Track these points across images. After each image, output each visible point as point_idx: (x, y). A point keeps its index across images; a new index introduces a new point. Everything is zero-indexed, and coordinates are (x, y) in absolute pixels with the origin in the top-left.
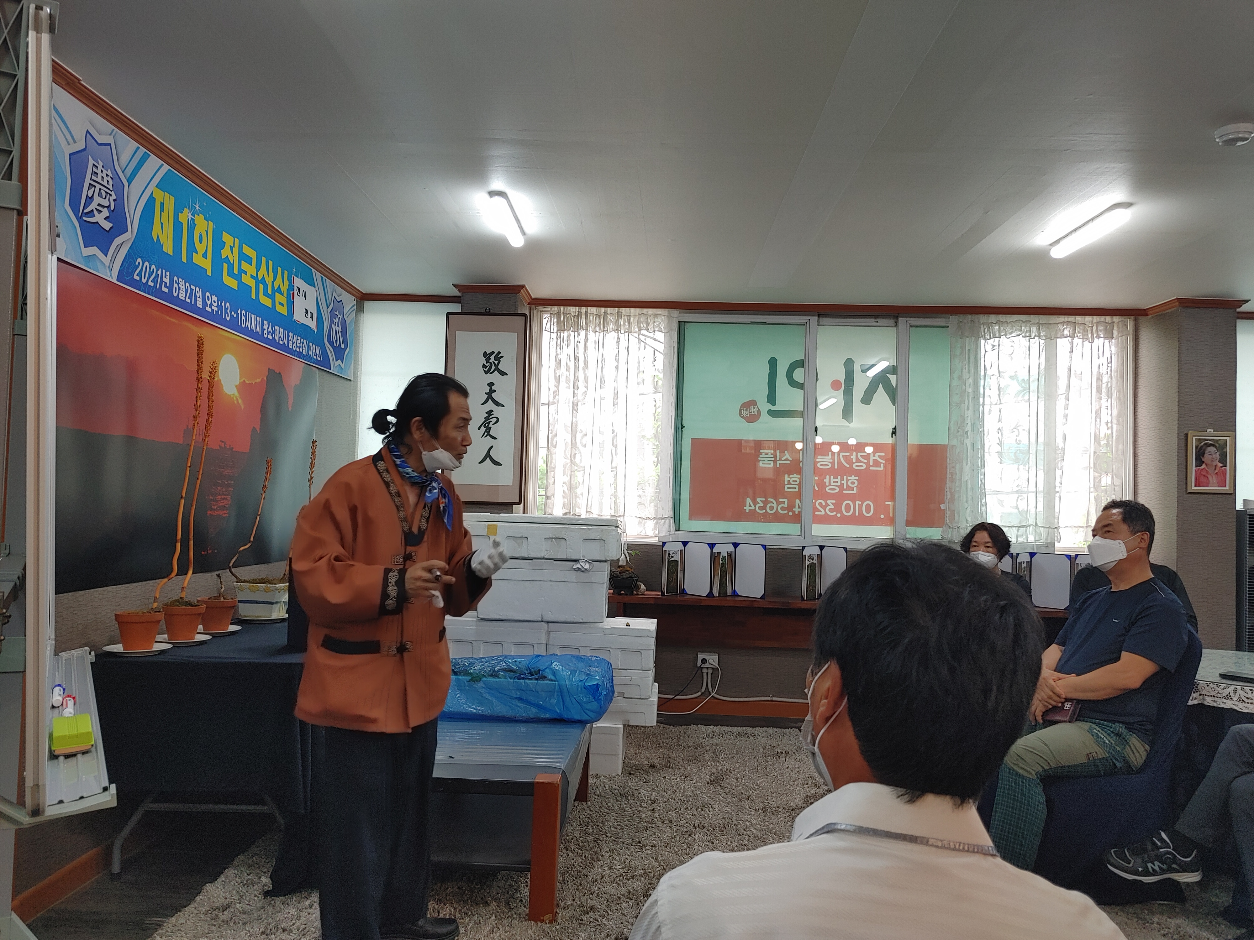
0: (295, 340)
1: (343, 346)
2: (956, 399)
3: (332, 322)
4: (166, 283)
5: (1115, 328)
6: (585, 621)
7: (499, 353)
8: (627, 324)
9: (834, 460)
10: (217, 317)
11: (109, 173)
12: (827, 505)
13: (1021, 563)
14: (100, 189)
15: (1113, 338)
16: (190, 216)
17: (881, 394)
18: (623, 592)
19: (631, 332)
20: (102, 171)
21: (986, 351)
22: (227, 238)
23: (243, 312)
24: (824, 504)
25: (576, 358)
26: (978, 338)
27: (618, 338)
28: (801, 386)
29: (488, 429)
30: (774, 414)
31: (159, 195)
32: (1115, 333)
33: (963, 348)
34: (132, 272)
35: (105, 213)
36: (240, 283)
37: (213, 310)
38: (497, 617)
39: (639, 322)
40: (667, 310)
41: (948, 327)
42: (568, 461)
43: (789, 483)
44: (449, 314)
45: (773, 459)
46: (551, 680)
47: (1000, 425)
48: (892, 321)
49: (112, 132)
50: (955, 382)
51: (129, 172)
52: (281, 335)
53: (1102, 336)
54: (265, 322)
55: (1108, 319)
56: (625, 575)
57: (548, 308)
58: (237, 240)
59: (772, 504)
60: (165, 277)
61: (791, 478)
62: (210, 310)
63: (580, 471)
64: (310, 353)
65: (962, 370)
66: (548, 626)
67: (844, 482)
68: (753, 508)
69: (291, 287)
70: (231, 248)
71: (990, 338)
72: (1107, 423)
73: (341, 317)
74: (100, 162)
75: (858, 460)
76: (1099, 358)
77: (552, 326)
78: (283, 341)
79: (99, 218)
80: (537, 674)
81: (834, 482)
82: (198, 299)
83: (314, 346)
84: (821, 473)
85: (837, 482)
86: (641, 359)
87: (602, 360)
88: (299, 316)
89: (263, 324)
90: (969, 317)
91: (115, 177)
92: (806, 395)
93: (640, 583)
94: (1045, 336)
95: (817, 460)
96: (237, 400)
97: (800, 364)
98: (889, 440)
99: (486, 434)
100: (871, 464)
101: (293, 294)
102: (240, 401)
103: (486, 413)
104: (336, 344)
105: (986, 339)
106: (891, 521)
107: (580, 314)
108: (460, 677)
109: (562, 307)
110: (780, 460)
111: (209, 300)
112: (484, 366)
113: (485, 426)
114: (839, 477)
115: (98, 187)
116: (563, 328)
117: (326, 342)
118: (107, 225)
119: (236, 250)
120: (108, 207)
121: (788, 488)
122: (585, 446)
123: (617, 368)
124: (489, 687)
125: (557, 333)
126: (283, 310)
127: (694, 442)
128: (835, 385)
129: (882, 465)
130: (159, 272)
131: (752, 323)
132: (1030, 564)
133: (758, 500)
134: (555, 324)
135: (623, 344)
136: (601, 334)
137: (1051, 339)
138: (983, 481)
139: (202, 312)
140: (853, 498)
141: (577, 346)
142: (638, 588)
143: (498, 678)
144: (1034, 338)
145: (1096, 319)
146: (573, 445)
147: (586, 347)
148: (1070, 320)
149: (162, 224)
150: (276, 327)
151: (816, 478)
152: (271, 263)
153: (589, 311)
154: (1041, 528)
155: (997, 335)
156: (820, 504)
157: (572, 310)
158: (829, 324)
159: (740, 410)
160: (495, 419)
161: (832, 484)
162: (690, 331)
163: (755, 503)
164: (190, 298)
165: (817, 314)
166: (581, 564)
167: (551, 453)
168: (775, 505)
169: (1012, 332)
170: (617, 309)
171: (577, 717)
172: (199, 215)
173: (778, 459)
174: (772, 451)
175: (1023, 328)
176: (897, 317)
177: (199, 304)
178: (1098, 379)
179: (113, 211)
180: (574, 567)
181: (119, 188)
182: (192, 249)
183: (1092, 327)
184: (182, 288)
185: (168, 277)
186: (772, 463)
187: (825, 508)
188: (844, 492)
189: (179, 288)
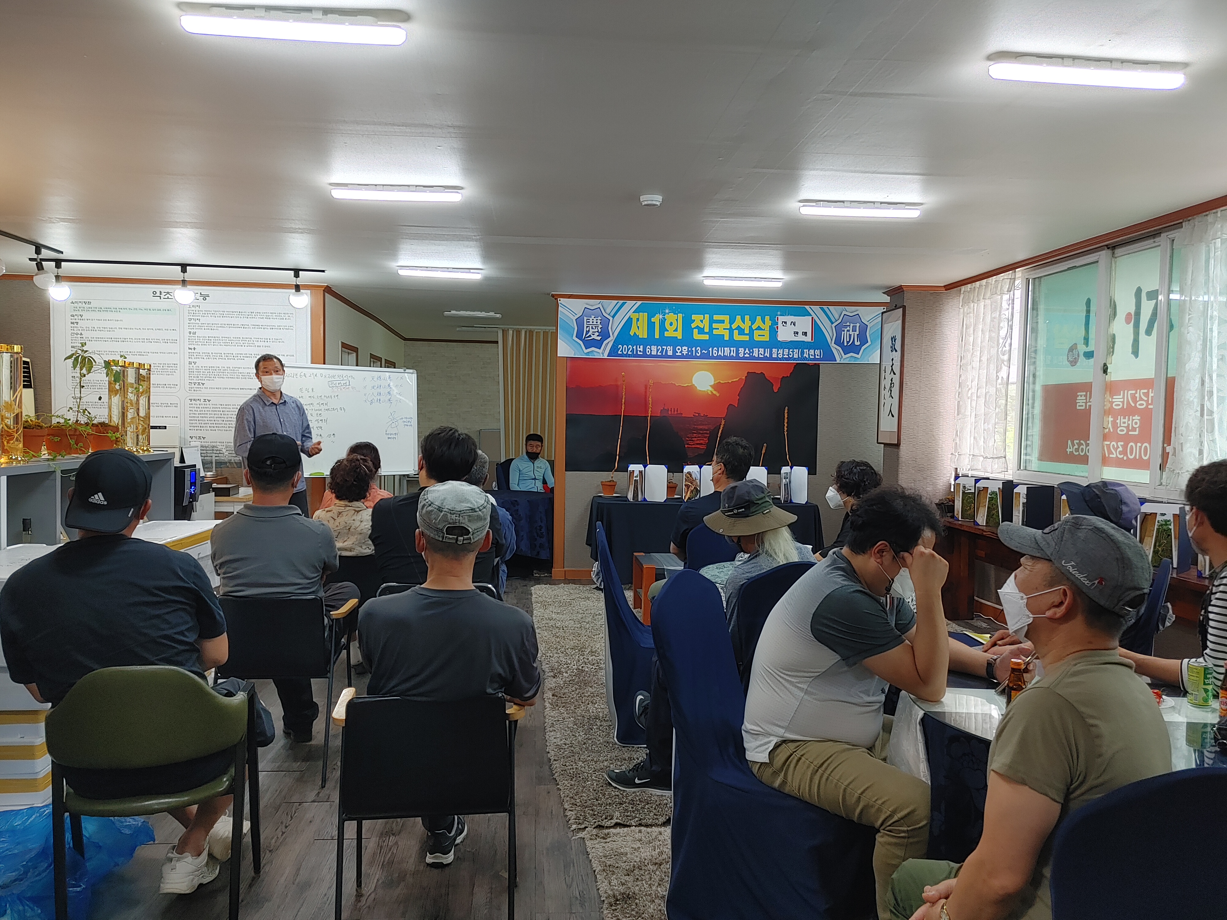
0: (781, 352)
1: (857, 344)
3: (840, 331)
4: (641, 350)
7: (896, 336)
10: (687, 356)
11: (600, 318)
12: (1118, 447)
16: (661, 317)
20: (593, 319)
22: (697, 317)
23: (715, 348)
24: (1116, 446)
29: (891, 391)
30: (1087, 355)
31: (635, 316)
34: (617, 351)
35: (597, 334)
36: (712, 335)
37: (684, 354)
44: (883, 312)
45: (1085, 401)
49: (600, 303)
51: (612, 314)
52: (761, 352)
54: (741, 349)
58: (707, 315)
59: (1082, 446)
60: (639, 348)
62: (680, 354)
64: (805, 355)
67: (1130, 422)
68: (1072, 450)
69: (775, 323)
70: (702, 320)
73: (858, 325)
74: (592, 316)
75: (1141, 399)
78: (764, 355)
79: (594, 337)
81: (1124, 423)
82: (669, 351)
91: (603, 319)
92: (1097, 333)
95: (1114, 400)
96: (712, 392)
99: (890, 395)
100: (1150, 402)
101: (777, 327)
102: (715, 392)
103: (891, 380)
104: (850, 344)
111: (679, 350)
112: (891, 347)
114: (1127, 417)
115: (591, 326)
117: (833, 345)
118: (599, 338)
119: (706, 320)
120: (598, 331)
126: (764, 338)
128: (1127, 318)
130: (635, 347)
133: (1075, 442)
139: (672, 356)
140: (1136, 439)
151: (1111, 419)
152: (747, 316)
156: (1113, 445)
159: (1068, 354)
160: (893, 384)
161: (1122, 425)
162: (1045, 285)
163: (1073, 445)
164: (662, 352)
168: (1084, 447)
172: (669, 314)
173: (1088, 401)
174: (1084, 393)
177: (670, 353)
179: (602, 332)
181: (605, 322)
182: (664, 331)
184: (654, 350)
185: (643, 347)
186: (1084, 404)
187: (1116, 450)
188: (1130, 433)
189: (651, 351)
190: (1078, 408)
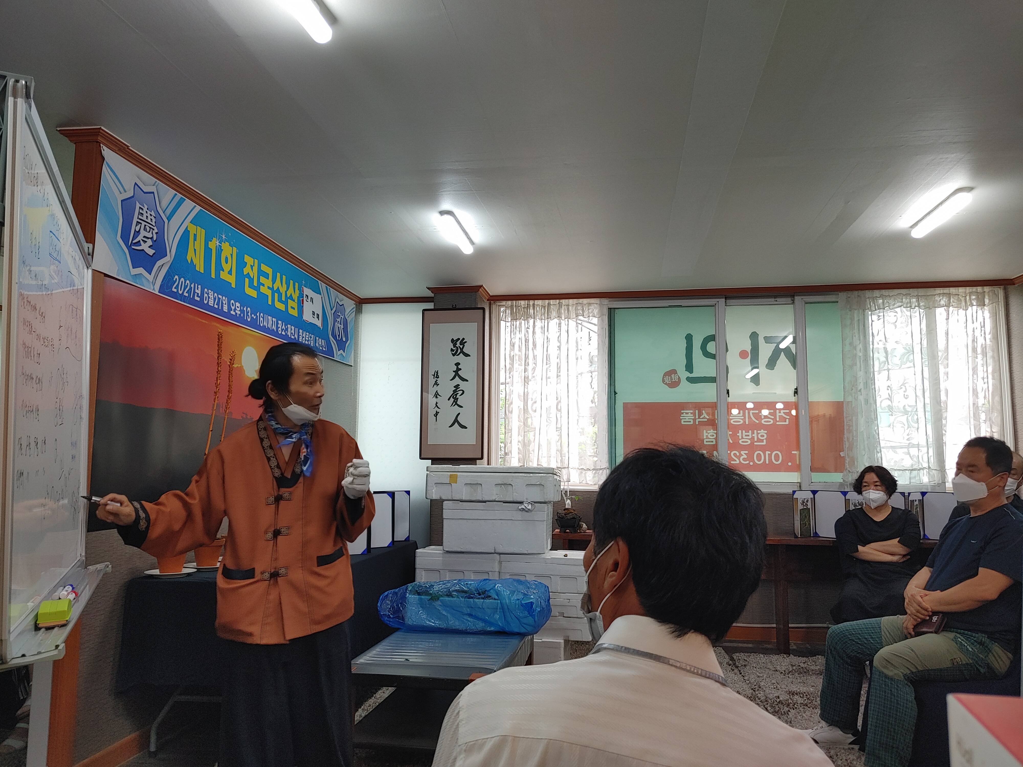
0: (304, 335)
1: (344, 339)
2: (848, 362)
3: (335, 321)
4: (198, 294)
5: (987, 297)
6: (529, 552)
7: (463, 339)
8: (566, 312)
9: (745, 418)
10: (240, 319)
11: (153, 213)
12: (741, 455)
13: (913, 501)
14: (145, 225)
15: (984, 305)
16: (218, 244)
17: (783, 360)
18: (568, 531)
19: (570, 318)
20: (147, 212)
21: (872, 321)
22: (248, 259)
23: (262, 314)
24: (738, 454)
25: (527, 341)
26: (864, 310)
27: (560, 324)
28: (713, 356)
29: (456, 400)
30: (692, 380)
31: (193, 229)
32: (987, 301)
33: (852, 319)
34: (171, 285)
36: (259, 293)
37: (236, 313)
38: (459, 550)
39: (576, 310)
40: (599, 299)
41: (837, 302)
42: (522, 424)
43: (707, 438)
44: (424, 310)
45: (693, 418)
46: (495, 599)
47: (889, 383)
48: (789, 300)
49: (155, 183)
50: (847, 348)
51: (168, 212)
52: (293, 332)
53: (975, 304)
54: (280, 322)
55: (979, 289)
56: (569, 517)
57: (504, 303)
58: (256, 261)
60: (198, 289)
61: (709, 433)
62: (234, 313)
63: (531, 431)
64: (317, 345)
65: (852, 337)
66: (500, 557)
67: (755, 435)
69: (301, 295)
70: (252, 267)
71: (876, 310)
72: (983, 379)
73: (343, 317)
74: (145, 205)
75: (766, 417)
76: (973, 323)
77: (507, 317)
78: (294, 336)
79: (145, 247)
80: (483, 594)
81: (746, 436)
82: (224, 305)
83: (320, 340)
84: (735, 429)
85: (748, 436)
86: (579, 339)
87: (547, 342)
88: (307, 317)
89: (277, 324)
90: (856, 293)
91: (158, 216)
92: (718, 364)
93: (582, 523)
94: (924, 306)
95: (731, 418)
97: (712, 338)
98: (793, 399)
99: (454, 403)
100: (778, 420)
101: (303, 300)
103: (454, 387)
104: (339, 338)
105: (871, 311)
106: (797, 468)
107: (528, 305)
108: (422, 597)
109: (514, 302)
110: (699, 418)
111: (233, 306)
112: (452, 350)
113: (453, 398)
114: (750, 431)
116: (515, 318)
117: (330, 336)
119: (255, 268)
120: (152, 238)
121: (707, 442)
122: (535, 411)
123: (559, 347)
124: (444, 605)
125: (511, 321)
126: (295, 313)
127: (625, 405)
128: (743, 354)
129: (787, 420)
130: (192, 286)
131: (670, 306)
132: (922, 502)
134: (509, 315)
135: (564, 327)
136: (546, 322)
137: (930, 309)
138: (877, 432)
139: (228, 315)
140: (763, 449)
141: (527, 331)
142: (581, 527)
143: (453, 597)
144: (915, 308)
145: (968, 289)
146: (525, 410)
147: (534, 332)
148: (945, 292)
149: (195, 250)
150: (288, 325)
151: (731, 433)
152: (284, 277)
153: (536, 303)
154: (933, 471)
155: (882, 307)
156: (735, 454)
157: (522, 303)
158: (734, 304)
159: (663, 378)
160: (461, 392)
161: (745, 438)
162: (619, 317)
164: (218, 304)
165: (724, 296)
166: (525, 505)
167: (508, 418)
169: (894, 304)
170: (558, 301)
171: (516, 630)
172: (225, 243)
173: (697, 417)
174: (692, 411)
175: (904, 300)
176: (793, 296)
177: (225, 309)
178: (973, 341)
179: (155, 241)
180: (520, 508)
181: (160, 224)
182: (219, 268)
183: (966, 297)
184: (211, 298)
185: (200, 289)
186: (692, 421)
187: (739, 457)
188: (755, 444)
189: (209, 297)
190: (683, 423)
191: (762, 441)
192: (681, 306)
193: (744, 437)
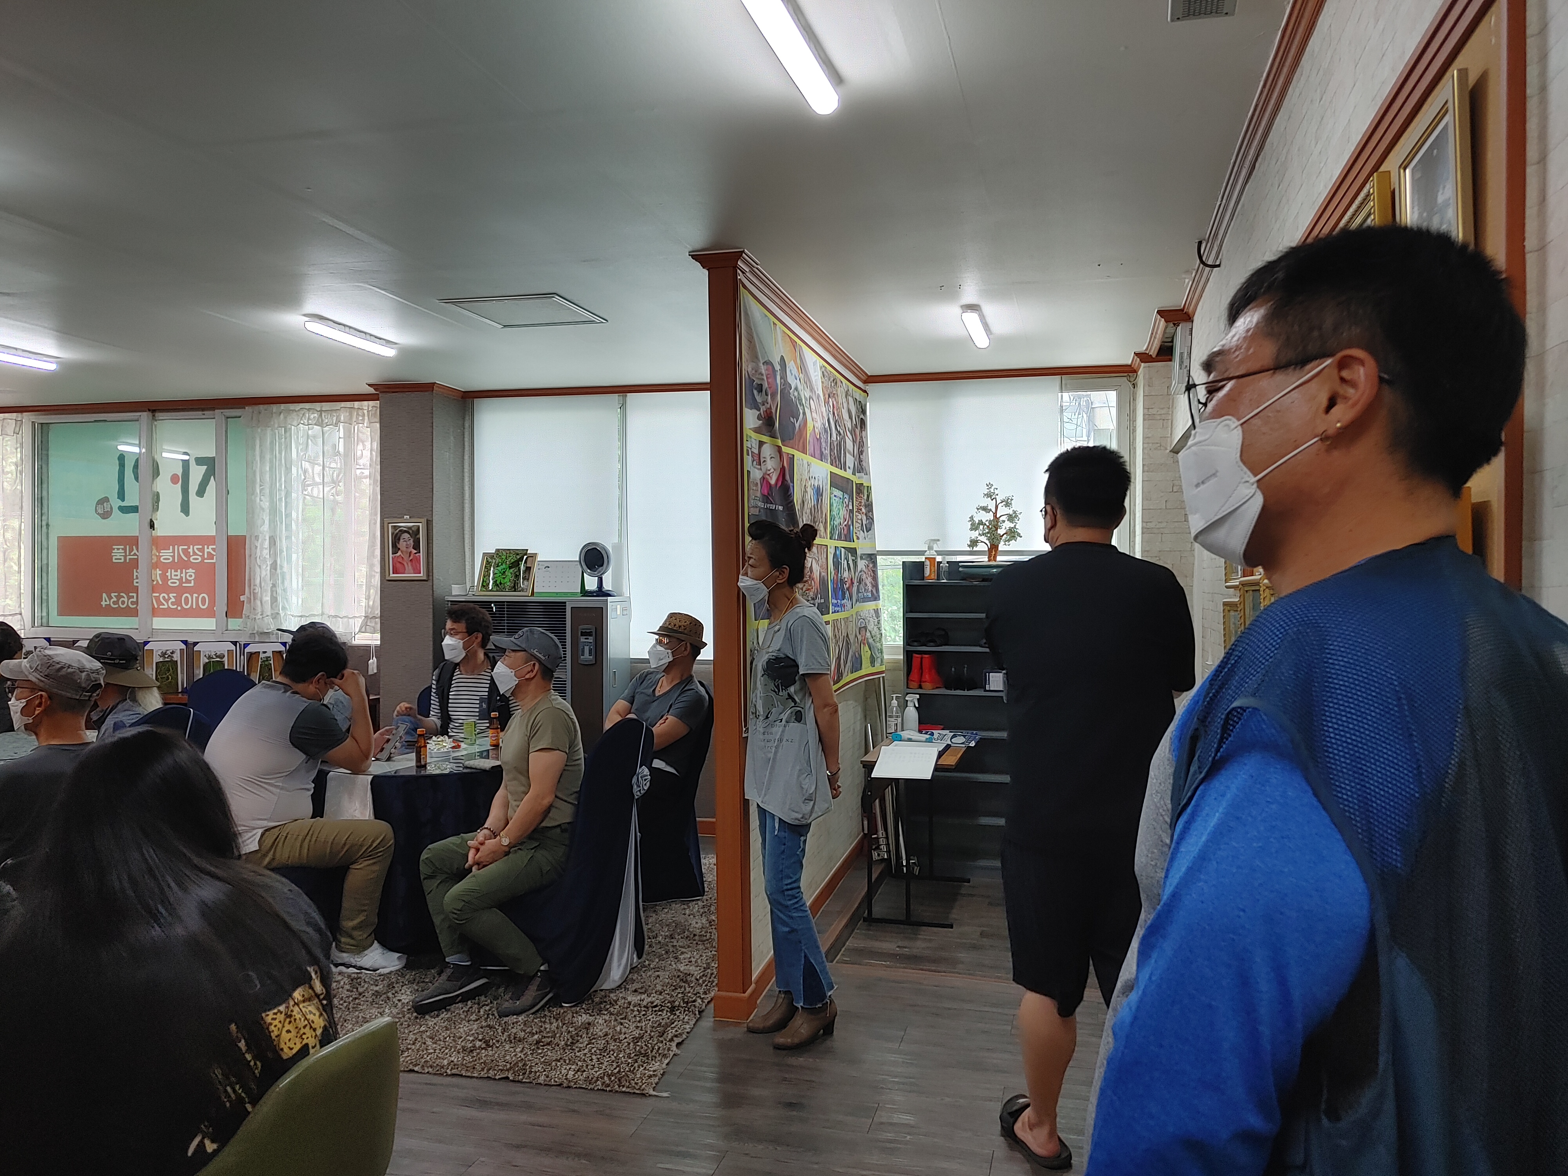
9: (173, 554)
12: (170, 599)
17: (211, 487)
28: (144, 481)
30: (124, 510)
45: (124, 554)
48: (211, 414)
59: (122, 599)
67: (183, 575)
68: (108, 603)
75: (195, 554)
81: (175, 575)
85: (177, 575)
90: (263, 407)
92: (141, 489)
95: (161, 554)
110: (129, 555)
114: (179, 571)
127: (58, 539)
128: (174, 480)
131: (96, 421)
133: (113, 595)
140: (191, 590)
151: (160, 572)
158: (165, 418)
159: (95, 507)
163: (110, 598)
165: (147, 410)
168: (126, 600)
174: (122, 547)
186: (122, 557)
187: (167, 601)
188: (184, 585)
190: (114, 561)
191: (190, 582)
192: (105, 421)
193: (173, 577)
